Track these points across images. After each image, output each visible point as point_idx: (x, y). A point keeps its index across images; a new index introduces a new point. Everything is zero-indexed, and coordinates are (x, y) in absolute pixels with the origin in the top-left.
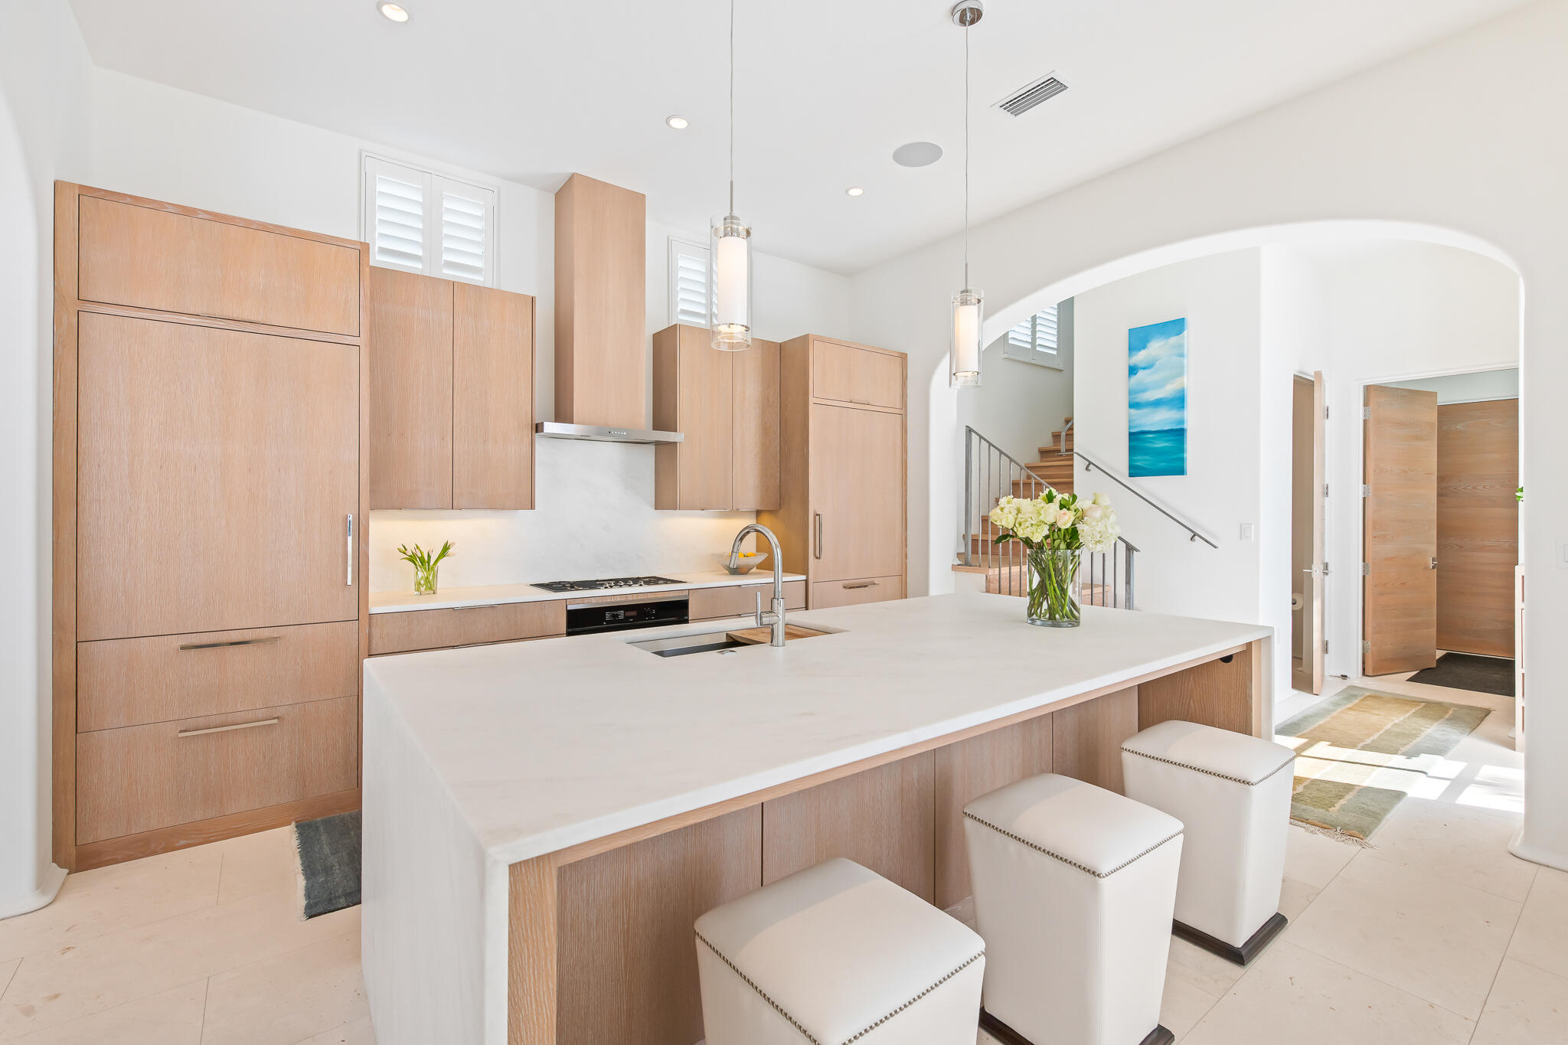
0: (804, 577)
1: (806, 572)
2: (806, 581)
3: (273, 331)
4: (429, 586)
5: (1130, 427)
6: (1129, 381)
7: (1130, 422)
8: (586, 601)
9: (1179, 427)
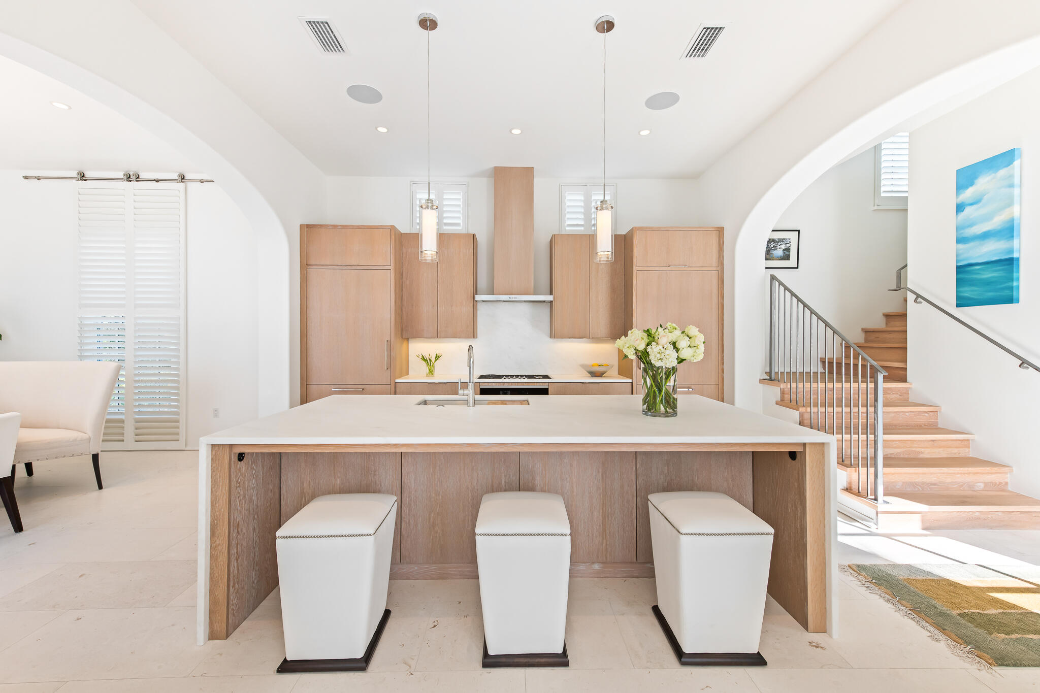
0: (630, 381)
1: (632, 377)
2: (632, 383)
3: (362, 267)
4: (431, 372)
5: (957, 261)
6: (957, 218)
7: (957, 256)
8: (490, 384)
9: (1007, 257)
